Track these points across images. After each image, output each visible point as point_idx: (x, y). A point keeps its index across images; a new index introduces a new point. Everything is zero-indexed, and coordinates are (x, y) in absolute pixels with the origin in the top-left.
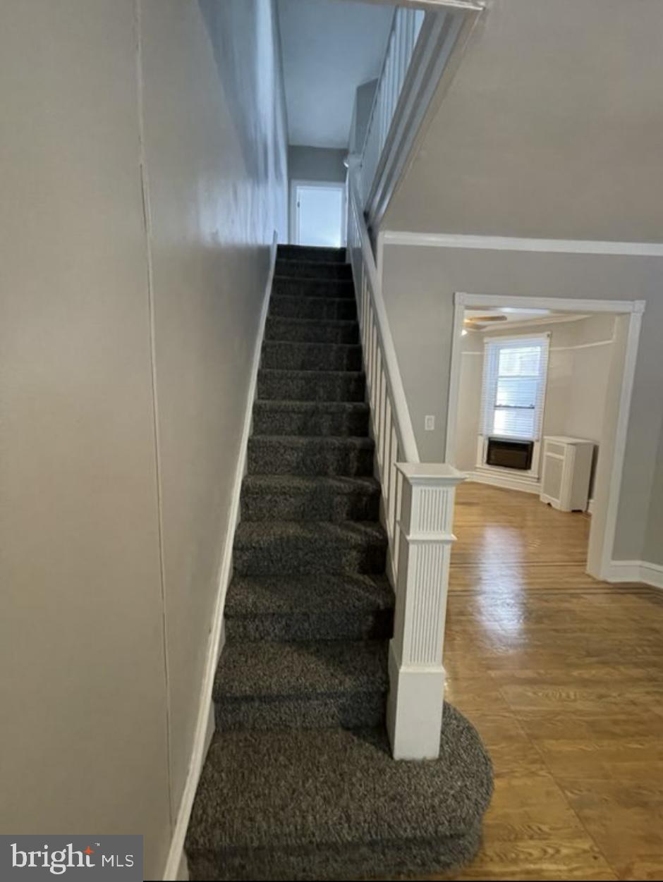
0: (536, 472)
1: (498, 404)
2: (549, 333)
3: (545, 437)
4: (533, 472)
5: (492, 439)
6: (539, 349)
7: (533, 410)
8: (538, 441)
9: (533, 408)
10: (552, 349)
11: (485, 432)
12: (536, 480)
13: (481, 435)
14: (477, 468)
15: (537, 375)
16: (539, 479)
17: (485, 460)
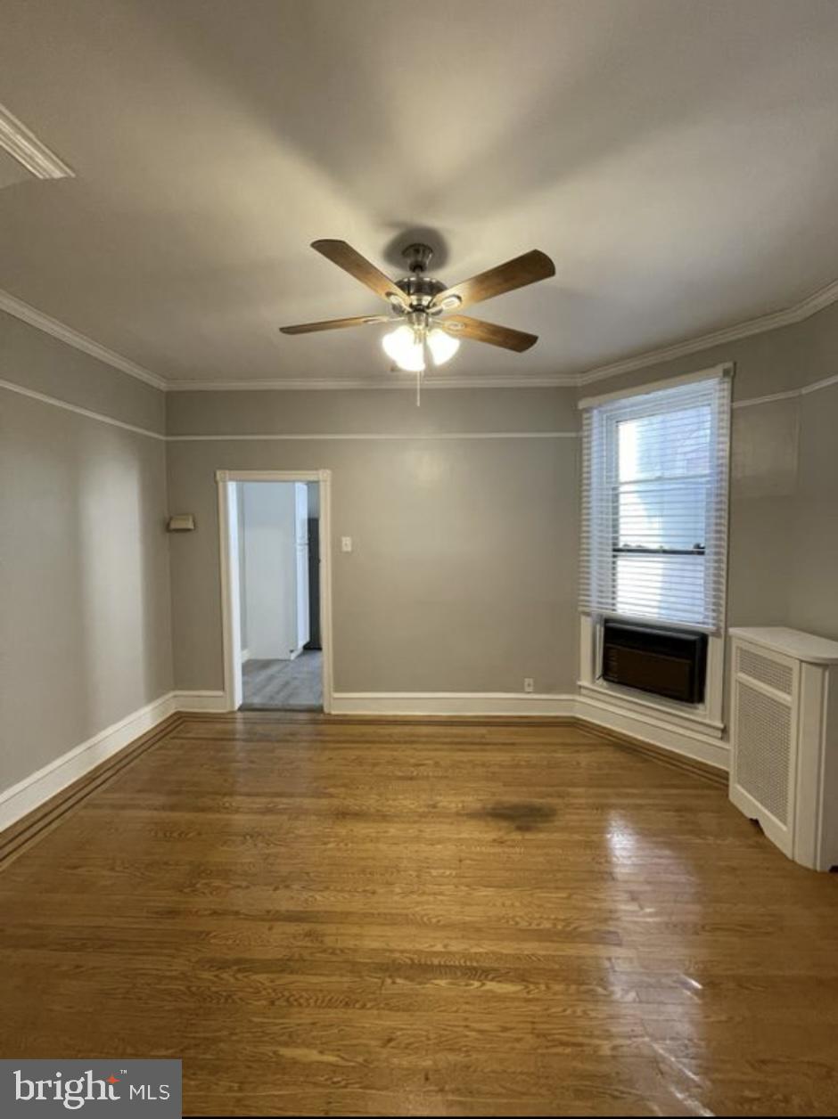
0: (718, 713)
1: (621, 545)
2: (729, 365)
3: (732, 630)
4: (709, 712)
5: (611, 625)
6: (706, 410)
7: (700, 559)
8: (717, 634)
9: (702, 553)
10: (736, 405)
11: (594, 608)
12: (719, 734)
13: (588, 614)
14: (580, 687)
15: (707, 472)
16: (725, 731)
17: (599, 671)
